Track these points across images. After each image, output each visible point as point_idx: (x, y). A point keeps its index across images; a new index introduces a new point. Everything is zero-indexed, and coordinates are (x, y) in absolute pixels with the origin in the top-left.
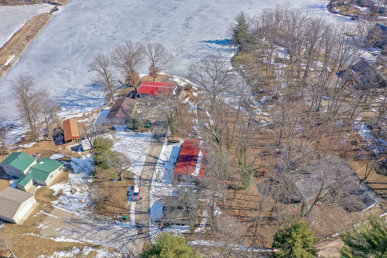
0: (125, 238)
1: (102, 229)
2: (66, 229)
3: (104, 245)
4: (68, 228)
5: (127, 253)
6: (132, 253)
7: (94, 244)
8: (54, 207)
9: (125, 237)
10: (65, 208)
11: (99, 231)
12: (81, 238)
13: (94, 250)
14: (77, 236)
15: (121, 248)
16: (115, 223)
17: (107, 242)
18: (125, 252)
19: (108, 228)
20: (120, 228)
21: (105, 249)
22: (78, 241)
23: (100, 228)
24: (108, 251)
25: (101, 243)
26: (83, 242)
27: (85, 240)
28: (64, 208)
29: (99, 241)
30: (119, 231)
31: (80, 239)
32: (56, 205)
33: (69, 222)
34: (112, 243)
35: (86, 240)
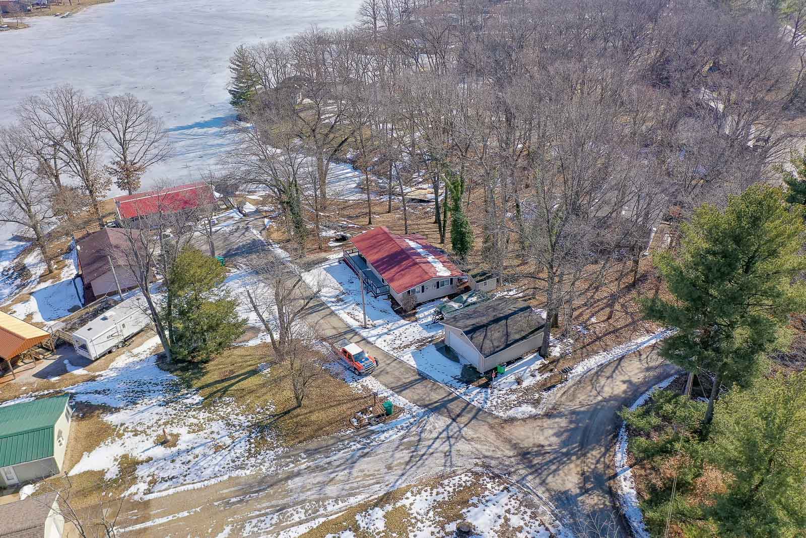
0: (433, 443)
1: (354, 459)
2: (252, 518)
3: (402, 484)
4: (258, 513)
5: (476, 465)
6: (485, 457)
7: (372, 498)
8: (146, 499)
9: (432, 441)
10: (188, 481)
11: (352, 468)
12: (322, 509)
13: (389, 508)
14: (303, 511)
15: (448, 464)
16: (373, 432)
17: (403, 475)
18: (469, 467)
19: (366, 451)
20: (400, 434)
21: (415, 490)
22: (322, 520)
23: (350, 461)
24: (428, 488)
25: (387, 485)
26: (337, 513)
27: (337, 507)
28: (182, 485)
29: (379, 485)
30: (403, 439)
31: (322, 511)
32: (149, 491)
33: (241, 501)
34: (414, 468)
35: (341, 504)
